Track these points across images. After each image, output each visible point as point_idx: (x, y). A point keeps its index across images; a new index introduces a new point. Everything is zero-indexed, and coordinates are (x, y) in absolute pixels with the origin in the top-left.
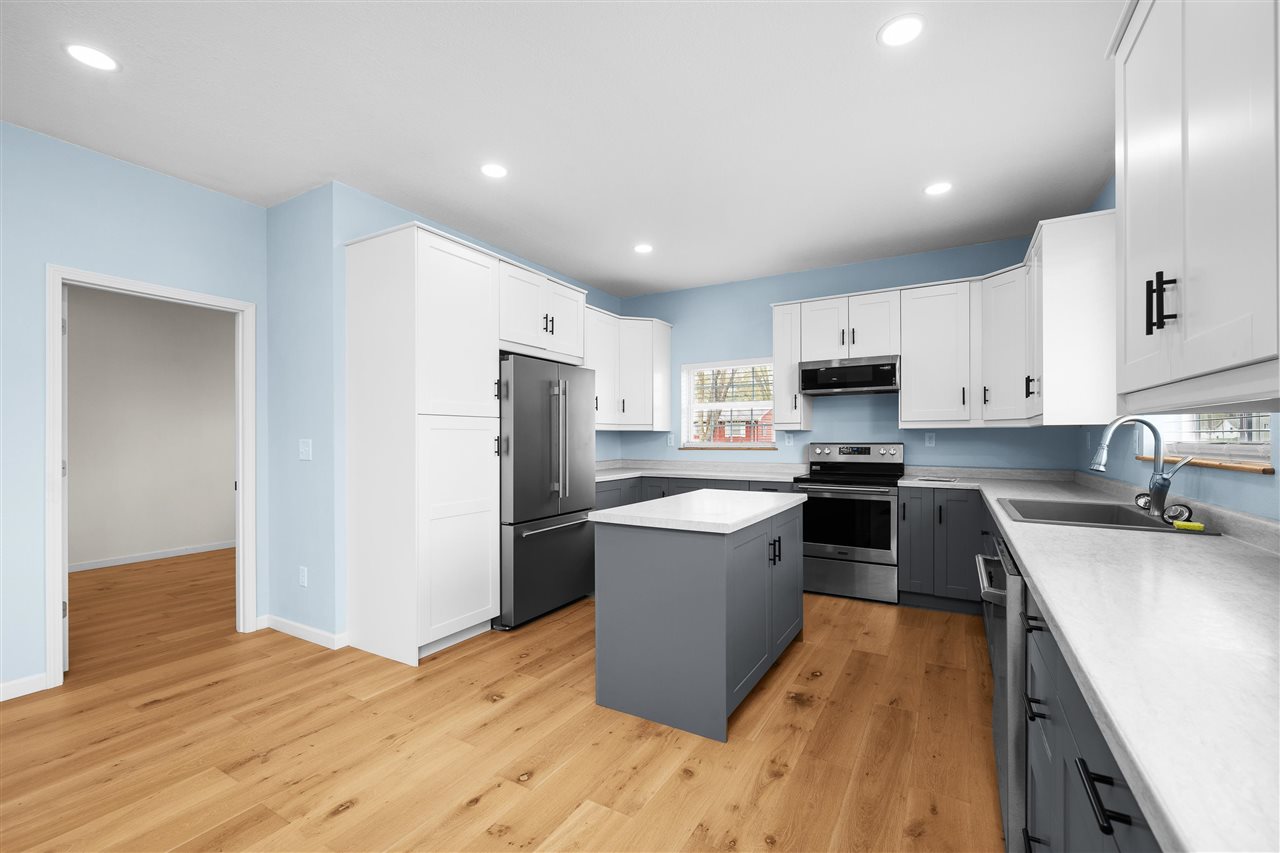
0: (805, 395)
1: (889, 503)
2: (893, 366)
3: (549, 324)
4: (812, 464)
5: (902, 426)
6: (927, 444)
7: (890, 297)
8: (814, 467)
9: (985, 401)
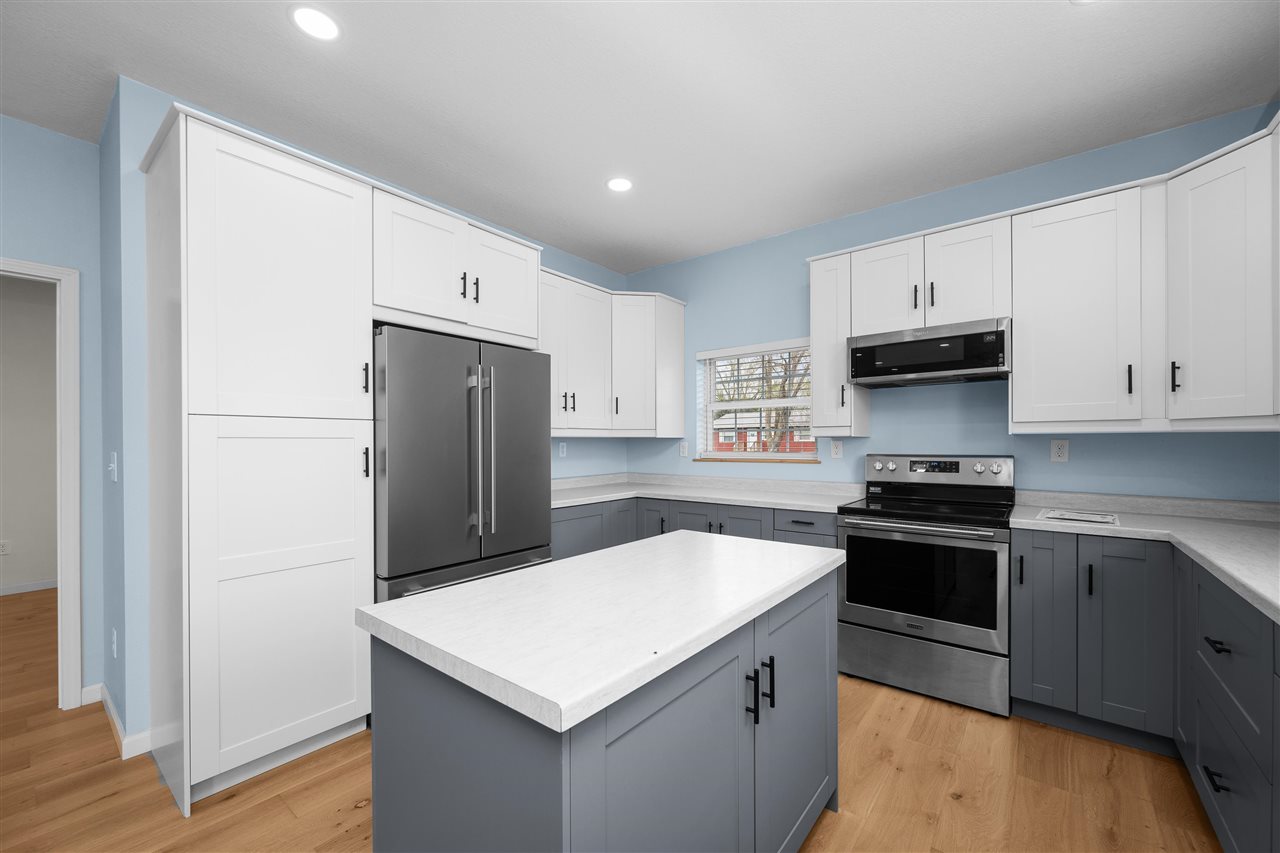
0: (857, 384)
1: (994, 554)
2: (1000, 335)
3: (471, 288)
4: (870, 484)
5: (1013, 429)
6: (1054, 458)
7: (993, 230)
8: (872, 489)
9: (1174, 387)
